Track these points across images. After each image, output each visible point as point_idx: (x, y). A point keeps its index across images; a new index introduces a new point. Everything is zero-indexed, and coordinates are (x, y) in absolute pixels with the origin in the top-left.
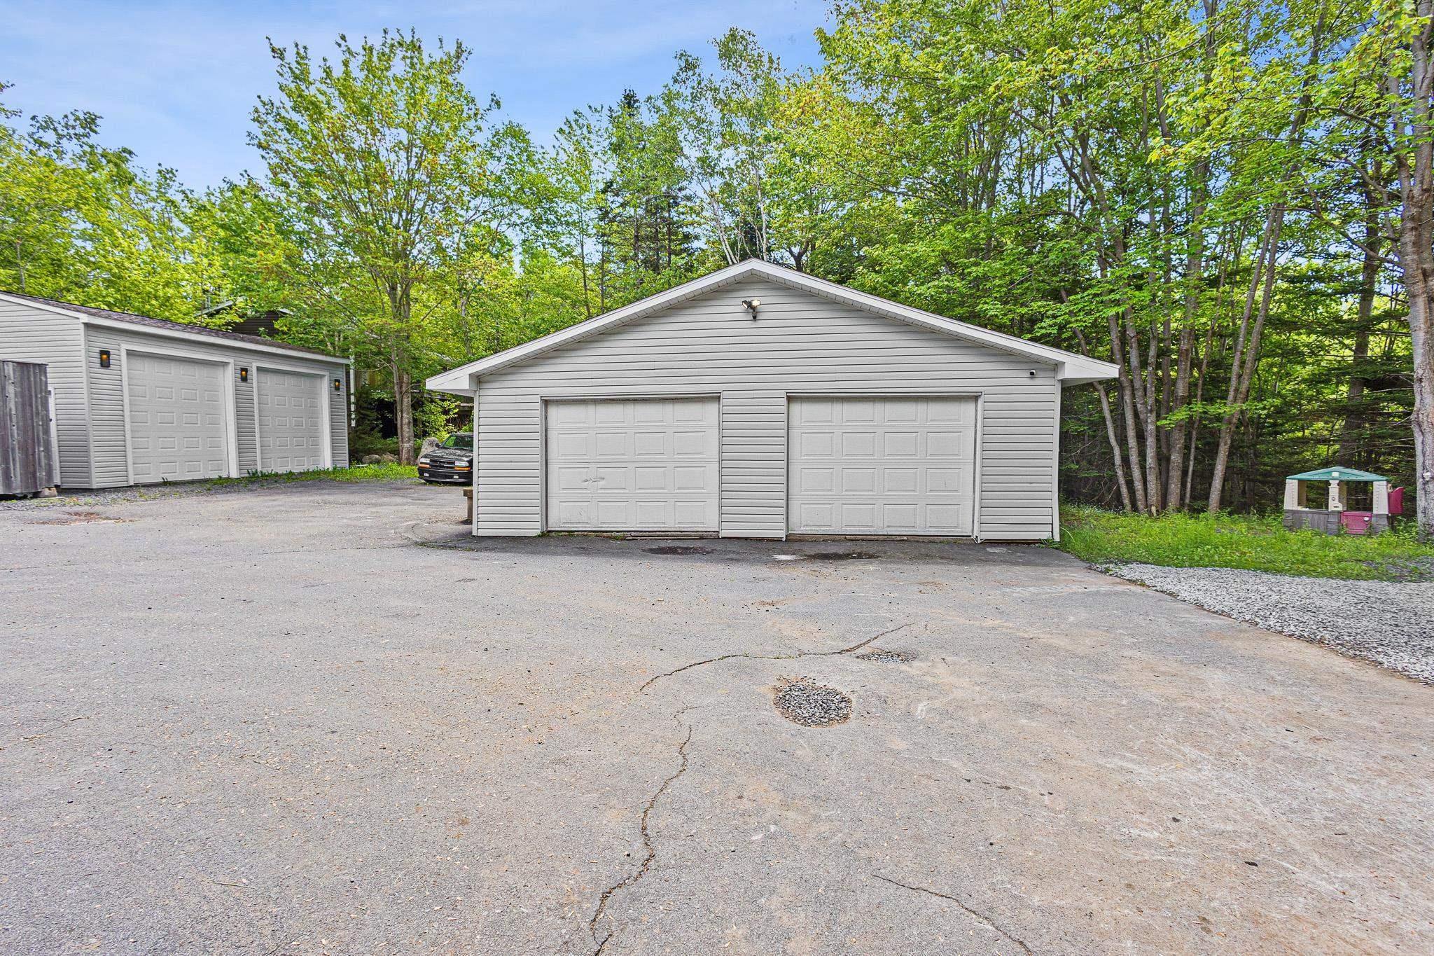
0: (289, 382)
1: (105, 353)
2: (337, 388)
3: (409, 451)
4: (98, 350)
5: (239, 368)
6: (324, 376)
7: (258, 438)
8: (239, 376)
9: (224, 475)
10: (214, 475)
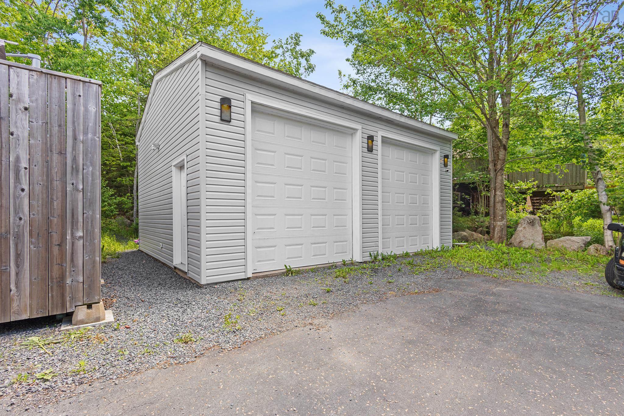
0: (406, 156)
1: (226, 102)
2: (446, 165)
3: (502, 230)
4: (218, 99)
5: (366, 136)
6: (436, 151)
7: (380, 217)
8: (366, 145)
9: (347, 258)
10: (338, 259)
